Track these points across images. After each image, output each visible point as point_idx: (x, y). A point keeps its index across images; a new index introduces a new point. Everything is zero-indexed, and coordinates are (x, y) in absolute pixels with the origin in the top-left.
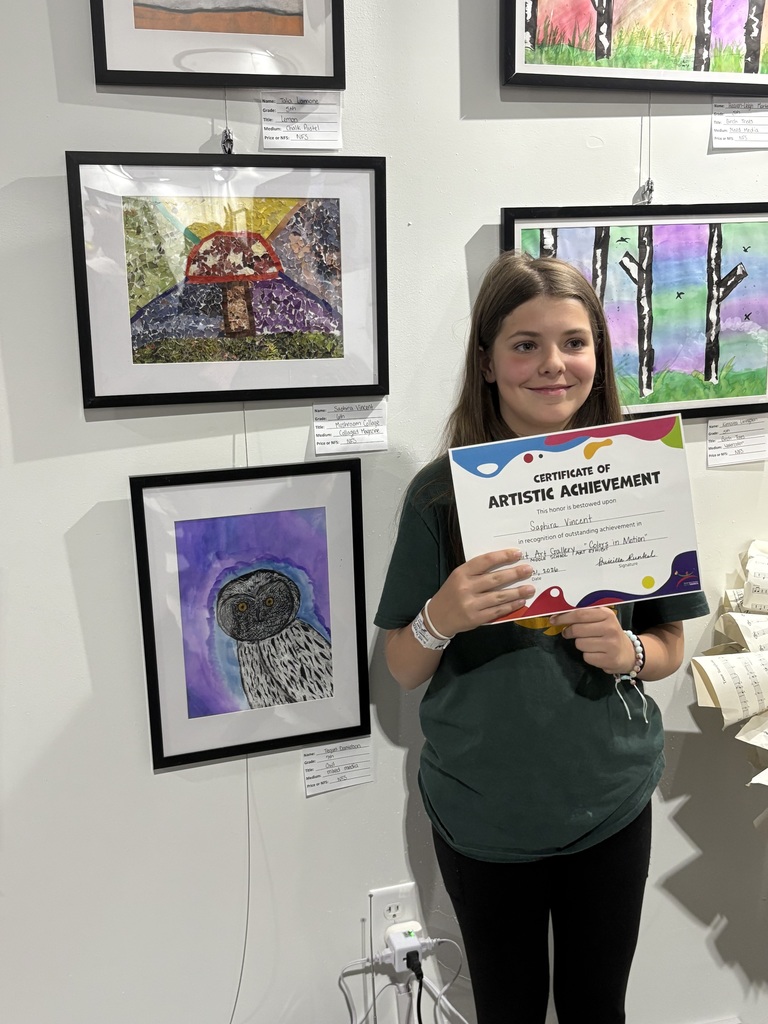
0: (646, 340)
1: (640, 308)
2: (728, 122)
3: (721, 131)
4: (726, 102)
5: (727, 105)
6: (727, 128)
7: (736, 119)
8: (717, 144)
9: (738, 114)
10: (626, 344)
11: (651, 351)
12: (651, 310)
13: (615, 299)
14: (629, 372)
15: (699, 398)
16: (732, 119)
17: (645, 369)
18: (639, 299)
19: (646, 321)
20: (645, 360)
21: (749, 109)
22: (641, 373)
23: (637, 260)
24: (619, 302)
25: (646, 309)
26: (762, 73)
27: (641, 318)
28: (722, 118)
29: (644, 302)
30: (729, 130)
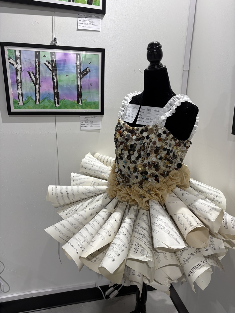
0: (56, 89)
1: (53, 79)
2: (84, 21)
3: (81, 23)
4: (83, 14)
5: (83, 15)
6: (83, 23)
7: (87, 20)
8: (79, 28)
9: (87, 19)
10: (49, 90)
11: (58, 93)
12: (57, 80)
13: (44, 75)
14: (51, 99)
15: (75, 109)
16: (85, 20)
17: (56, 98)
18: (53, 76)
19: (56, 83)
20: (56, 95)
21: (91, 17)
22: (55, 100)
23: (51, 63)
24: (45, 76)
25: (55, 80)
26: (94, 5)
27: (54, 82)
28: (82, 19)
29: (54, 77)
30: (84, 24)
